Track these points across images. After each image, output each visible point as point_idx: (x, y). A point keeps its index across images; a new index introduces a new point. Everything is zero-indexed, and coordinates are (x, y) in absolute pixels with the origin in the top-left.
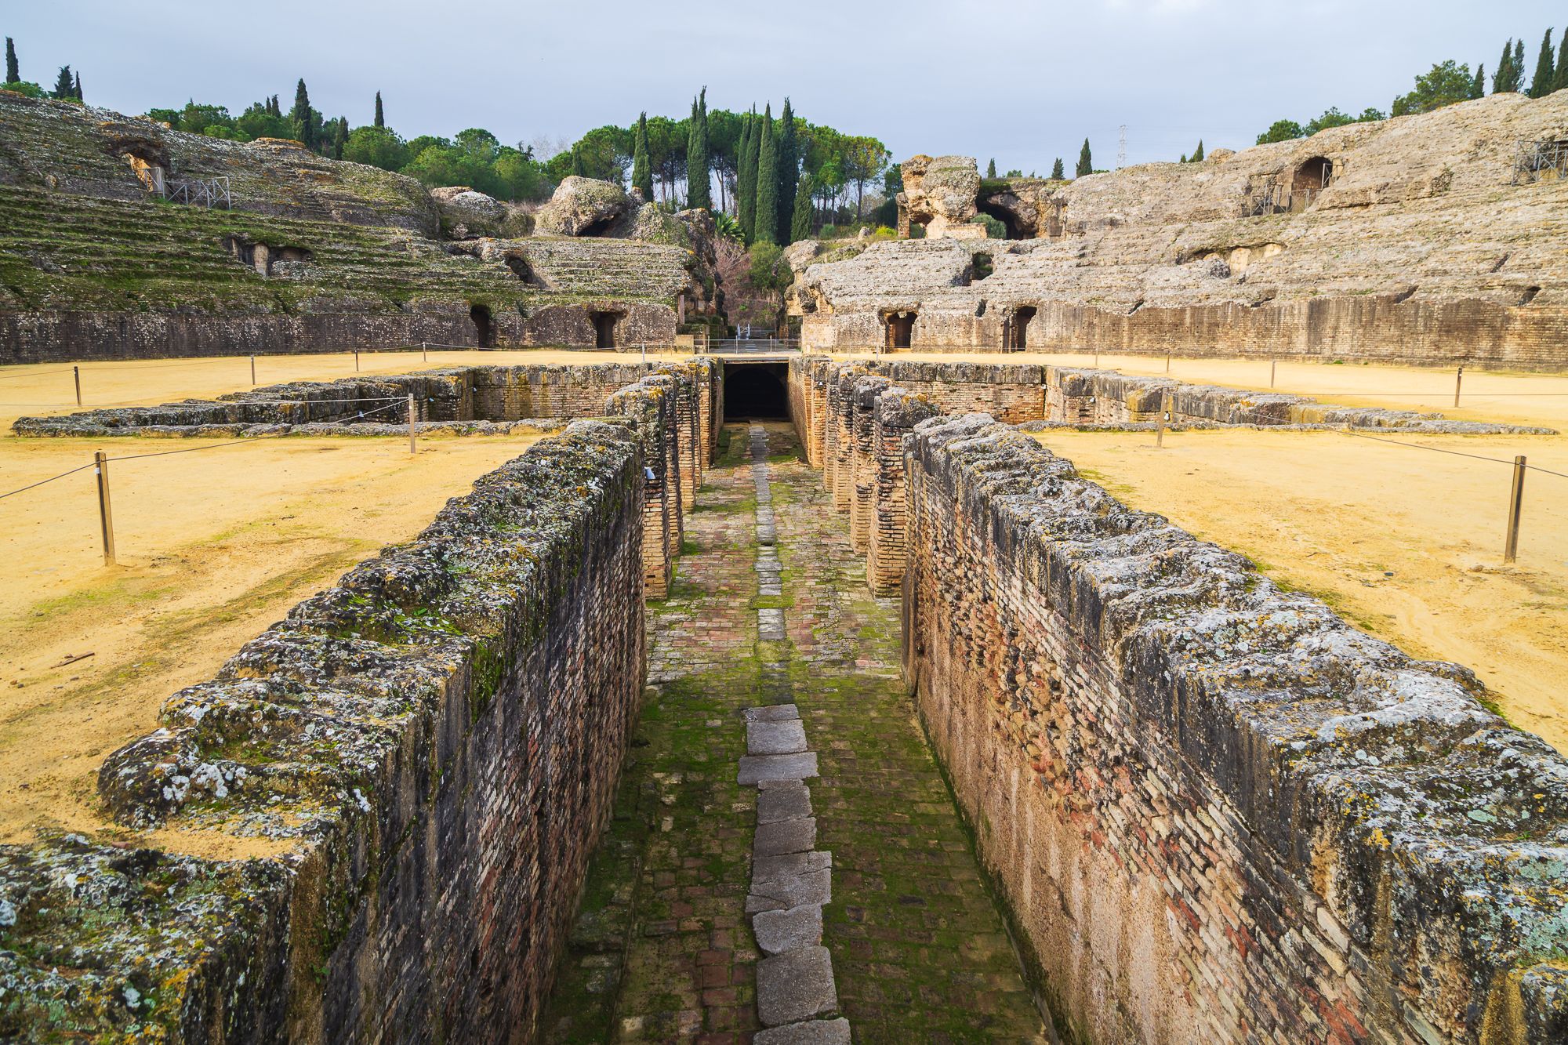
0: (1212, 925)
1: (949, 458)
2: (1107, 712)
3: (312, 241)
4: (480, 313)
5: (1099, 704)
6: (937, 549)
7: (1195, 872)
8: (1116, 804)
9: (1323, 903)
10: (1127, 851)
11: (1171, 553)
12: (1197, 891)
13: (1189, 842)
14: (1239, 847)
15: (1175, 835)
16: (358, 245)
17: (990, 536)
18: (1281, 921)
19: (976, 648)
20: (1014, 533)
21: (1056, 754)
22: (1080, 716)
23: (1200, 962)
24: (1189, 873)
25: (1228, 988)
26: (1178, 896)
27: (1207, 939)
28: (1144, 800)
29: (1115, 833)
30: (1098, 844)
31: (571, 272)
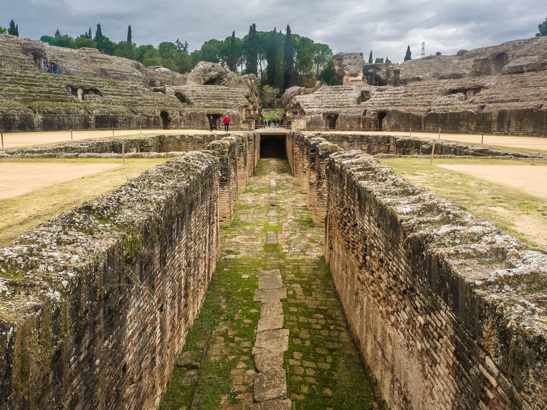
0: (442, 364)
1: (342, 167)
2: (400, 270)
3: (100, 87)
4: (164, 114)
5: (397, 267)
6: (337, 206)
7: (435, 340)
8: (404, 310)
9: (488, 354)
10: (408, 331)
11: (430, 202)
12: (435, 348)
13: (433, 327)
14: (453, 329)
15: (427, 323)
16: (117, 88)
17: (357, 198)
18: (470, 362)
19: (351, 246)
20: (366, 196)
21: (381, 290)
22: (390, 273)
23: (437, 380)
24: (432, 340)
25: (448, 391)
26: (428, 351)
27: (440, 370)
28: (414, 308)
29: (403, 323)
30: (397, 328)
31: (200, 99)
